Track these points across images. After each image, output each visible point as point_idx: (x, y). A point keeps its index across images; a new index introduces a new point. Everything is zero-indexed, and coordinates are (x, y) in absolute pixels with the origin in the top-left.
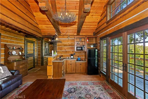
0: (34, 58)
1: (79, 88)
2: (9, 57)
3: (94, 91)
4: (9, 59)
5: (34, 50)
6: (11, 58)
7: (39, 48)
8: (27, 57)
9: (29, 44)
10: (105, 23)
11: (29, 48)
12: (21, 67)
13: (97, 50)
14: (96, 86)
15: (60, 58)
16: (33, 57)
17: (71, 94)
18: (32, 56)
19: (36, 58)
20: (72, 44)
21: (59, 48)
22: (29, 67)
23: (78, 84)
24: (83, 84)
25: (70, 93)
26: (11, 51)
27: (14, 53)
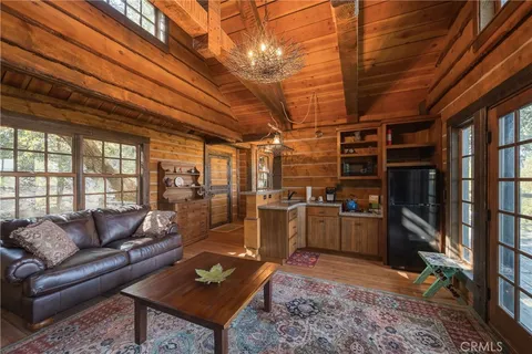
0: (229, 196)
1: (332, 307)
2: (165, 190)
3: (391, 337)
4: (165, 195)
5: (229, 177)
6: (169, 194)
7: (241, 170)
8: (211, 195)
9: (215, 161)
10: (468, 48)
11: (215, 172)
12: (190, 216)
13: (432, 173)
14: (412, 320)
15: (289, 199)
16: (226, 195)
17: (292, 320)
18: (222, 192)
19: (234, 197)
20: (329, 153)
21: (287, 168)
22: (215, 219)
23: (334, 292)
24: (355, 296)
25: (293, 314)
26: (171, 177)
27: (180, 181)
